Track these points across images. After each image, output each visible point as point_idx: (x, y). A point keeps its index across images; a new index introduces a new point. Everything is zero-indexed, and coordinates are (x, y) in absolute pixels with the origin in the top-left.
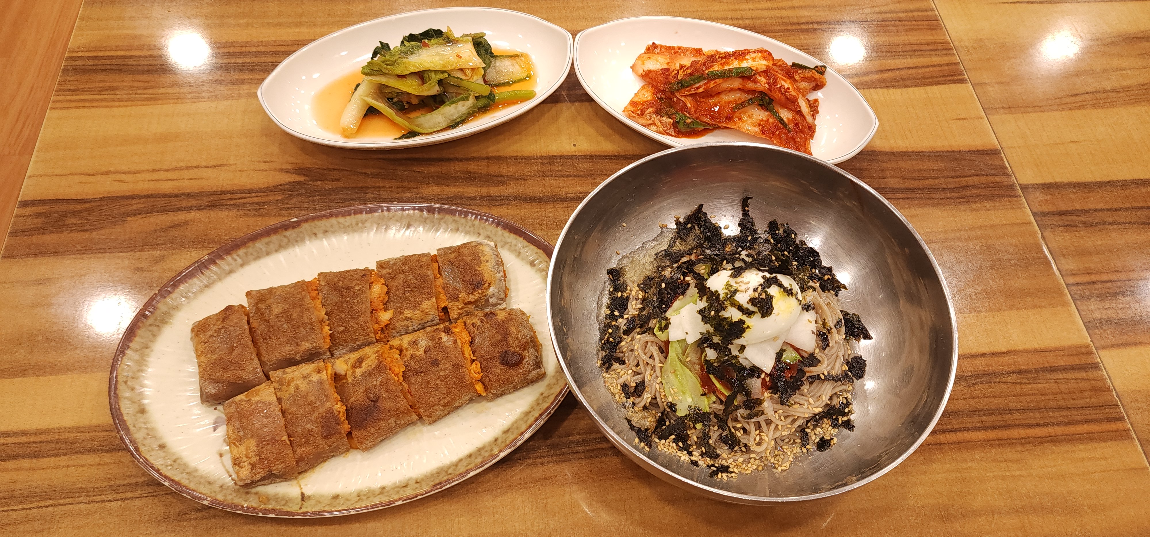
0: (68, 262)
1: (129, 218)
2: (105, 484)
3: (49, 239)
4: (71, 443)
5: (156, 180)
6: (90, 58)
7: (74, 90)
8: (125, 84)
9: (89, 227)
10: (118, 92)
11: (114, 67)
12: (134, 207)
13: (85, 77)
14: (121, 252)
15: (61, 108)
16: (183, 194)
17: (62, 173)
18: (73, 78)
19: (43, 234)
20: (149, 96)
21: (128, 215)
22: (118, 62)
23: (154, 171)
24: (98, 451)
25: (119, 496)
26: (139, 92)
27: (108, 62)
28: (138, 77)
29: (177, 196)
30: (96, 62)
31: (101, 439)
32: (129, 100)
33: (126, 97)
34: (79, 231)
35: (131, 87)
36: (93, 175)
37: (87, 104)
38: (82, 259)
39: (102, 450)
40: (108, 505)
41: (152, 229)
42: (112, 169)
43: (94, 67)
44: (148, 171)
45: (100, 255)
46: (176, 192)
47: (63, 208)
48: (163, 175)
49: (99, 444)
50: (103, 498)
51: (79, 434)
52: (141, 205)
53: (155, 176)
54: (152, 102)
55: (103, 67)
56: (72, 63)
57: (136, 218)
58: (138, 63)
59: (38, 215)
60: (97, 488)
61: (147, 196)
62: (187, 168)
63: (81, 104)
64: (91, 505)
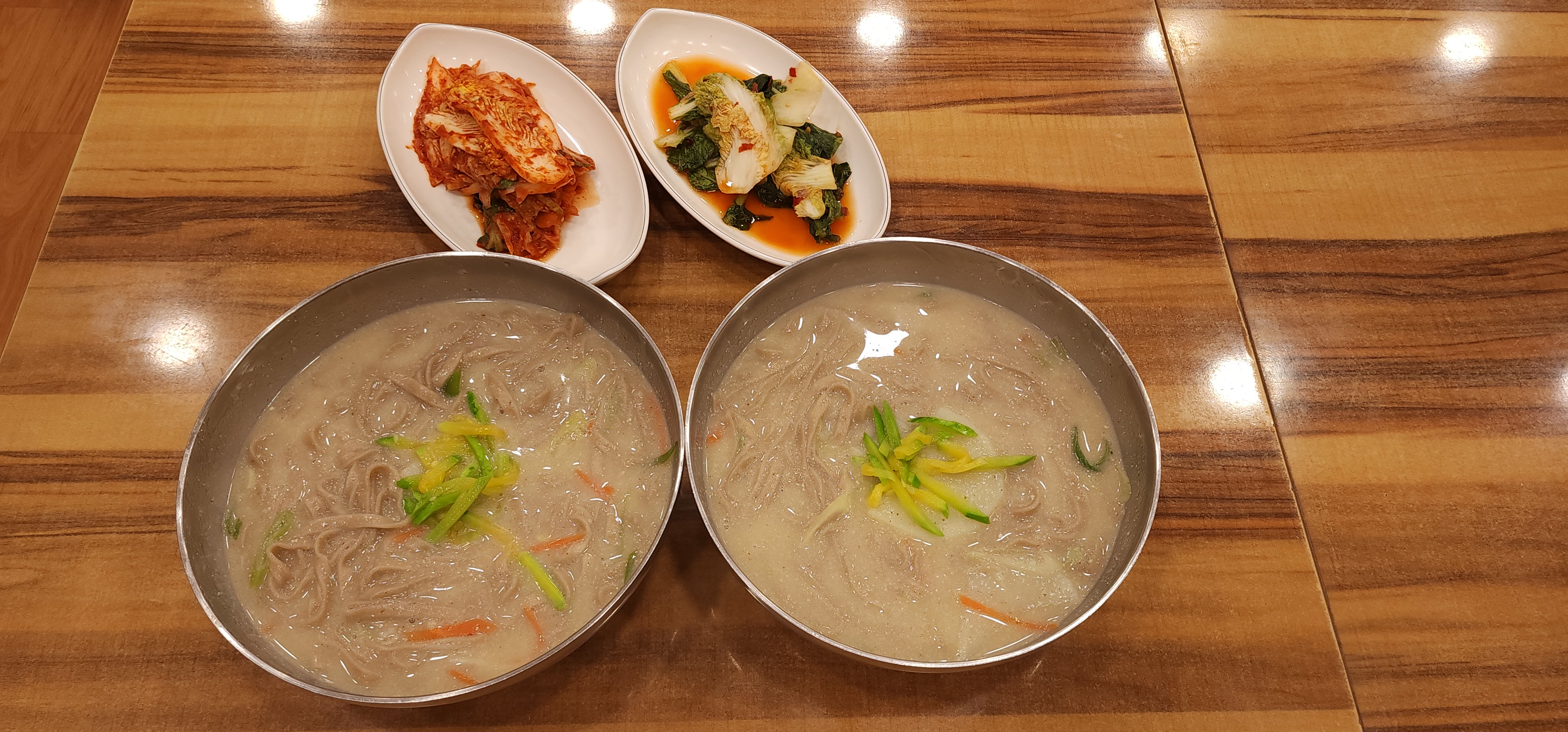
0: (114, 269)
1: (184, 223)
2: (139, 514)
3: (92, 241)
4: (106, 469)
5: (216, 181)
6: (150, 34)
7: (130, 71)
8: (188, 66)
9: (138, 231)
10: (180, 76)
11: (177, 46)
12: (191, 211)
13: (144, 56)
14: (173, 261)
15: (114, 92)
16: (246, 198)
17: (111, 167)
18: (129, 57)
19: (87, 235)
20: (216, 82)
21: (184, 219)
22: (182, 39)
23: (216, 170)
24: (134, 478)
25: (154, 528)
26: (204, 76)
27: (170, 39)
28: (204, 59)
29: (239, 200)
30: (158, 39)
31: (139, 466)
32: (191, 86)
33: (190, 81)
34: (127, 234)
35: (195, 70)
36: (146, 171)
37: (144, 88)
38: (129, 266)
39: (139, 477)
40: (141, 536)
41: (210, 236)
42: (168, 166)
43: (155, 45)
44: (209, 169)
45: (149, 263)
46: (239, 195)
47: (110, 207)
48: (225, 175)
49: (135, 471)
50: (137, 528)
51: (114, 459)
52: (199, 208)
53: (217, 176)
54: (218, 90)
55: (165, 45)
56: (128, 39)
57: (192, 223)
58: (205, 42)
59: (82, 214)
60: (131, 518)
61: (206, 199)
62: (254, 168)
63: (137, 88)
64: (123, 535)
